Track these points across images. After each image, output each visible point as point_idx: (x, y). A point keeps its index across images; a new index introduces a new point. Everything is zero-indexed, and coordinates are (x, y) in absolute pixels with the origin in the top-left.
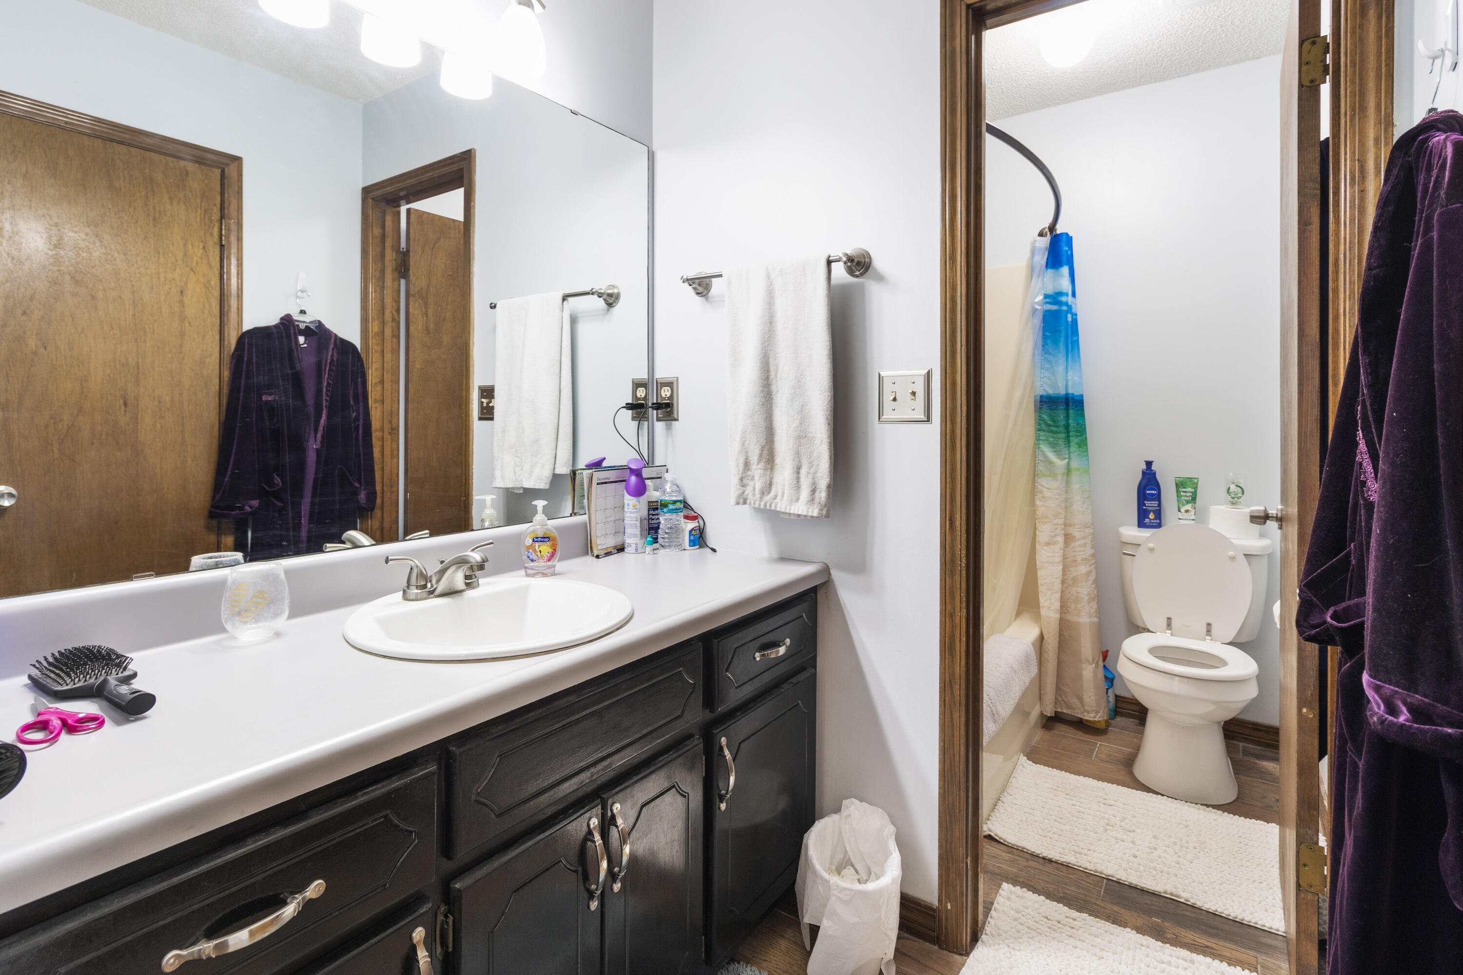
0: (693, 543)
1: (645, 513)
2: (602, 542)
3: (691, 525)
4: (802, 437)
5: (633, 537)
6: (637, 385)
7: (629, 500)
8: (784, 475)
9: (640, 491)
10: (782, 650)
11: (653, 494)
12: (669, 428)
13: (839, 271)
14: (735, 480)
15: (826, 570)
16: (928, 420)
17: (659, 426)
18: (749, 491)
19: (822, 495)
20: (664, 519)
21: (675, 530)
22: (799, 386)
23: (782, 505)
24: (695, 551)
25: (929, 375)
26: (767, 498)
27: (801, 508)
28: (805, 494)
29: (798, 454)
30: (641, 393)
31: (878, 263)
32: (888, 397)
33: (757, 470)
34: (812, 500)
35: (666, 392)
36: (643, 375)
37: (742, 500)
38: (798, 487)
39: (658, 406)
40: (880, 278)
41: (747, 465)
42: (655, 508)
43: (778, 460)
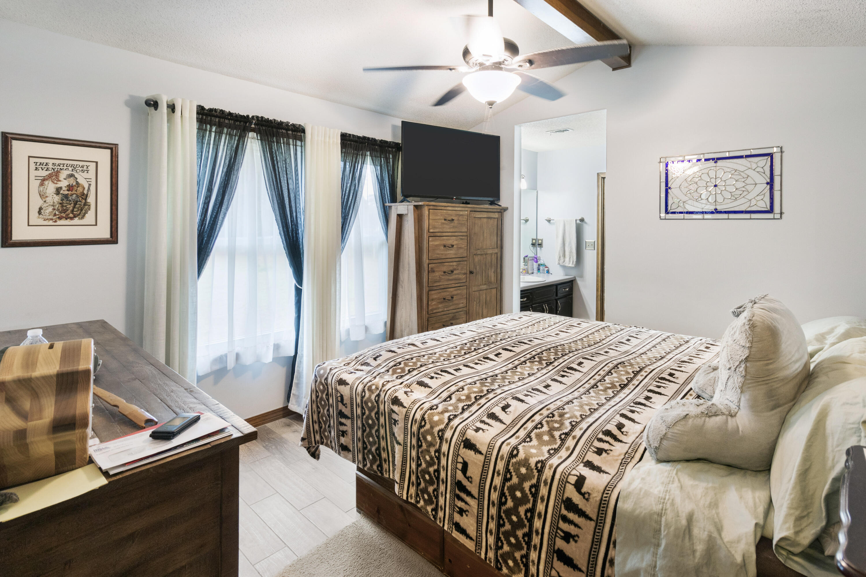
0: (547, 272)
1: (537, 266)
2: (530, 272)
3: (547, 269)
4: (571, 252)
5: (535, 271)
6: (533, 240)
7: (535, 263)
8: (567, 259)
9: (537, 262)
10: (567, 289)
11: (539, 263)
12: (541, 249)
13: (578, 222)
14: (558, 260)
15: (575, 277)
16: (595, 250)
17: (538, 249)
18: (560, 262)
19: (575, 263)
20: (541, 268)
21: (544, 270)
22: (570, 243)
23: (567, 265)
24: (547, 274)
25: (595, 242)
26: (564, 263)
27: (571, 265)
28: (571, 263)
29: (570, 255)
30: (534, 241)
31: (586, 220)
32: (587, 245)
33: (562, 258)
34: (573, 264)
35: (540, 241)
36: (535, 238)
37: (559, 264)
38: (570, 261)
39: (539, 245)
40: (586, 223)
41: (560, 257)
42: (539, 265)
43: (566, 256)
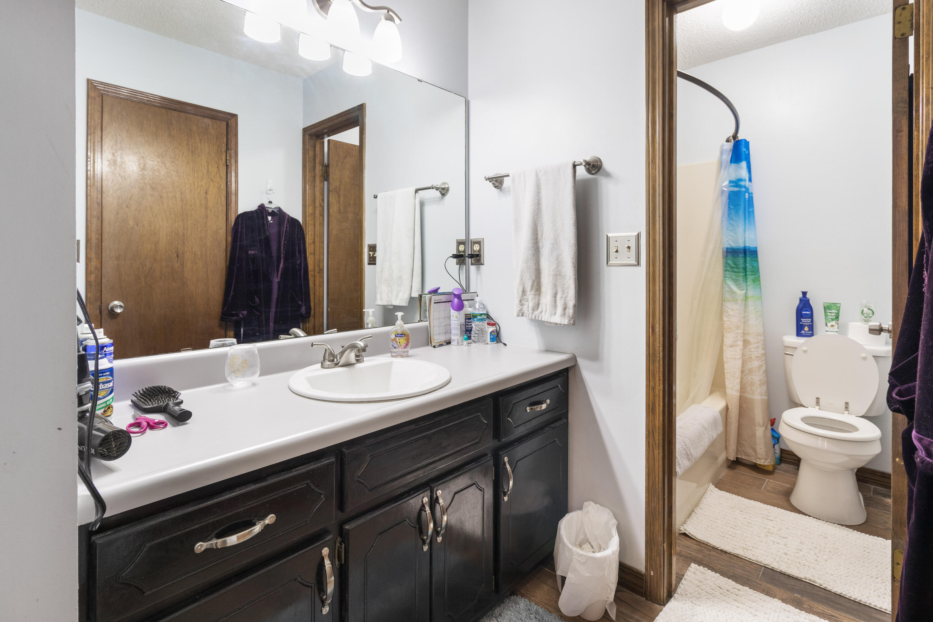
0: (492, 340)
1: (463, 321)
2: (438, 338)
3: (491, 329)
4: (558, 275)
5: (456, 335)
6: (459, 243)
7: (454, 313)
8: (546, 298)
9: (460, 307)
10: (544, 406)
11: (468, 310)
12: (478, 269)
13: (582, 171)
14: (517, 302)
15: (574, 358)
16: (638, 264)
17: (473, 268)
18: (525, 308)
19: (570, 311)
20: (475, 325)
21: (482, 331)
22: (556, 244)
23: (545, 317)
24: (494, 345)
25: (638, 236)
26: (536, 313)
27: (557, 319)
28: (559, 310)
29: (555, 286)
30: (462, 248)
31: (606, 165)
32: (612, 250)
33: (530, 295)
34: (564, 314)
35: (476, 247)
36: (463, 237)
37: (521, 314)
38: (555, 306)
39: (471, 256)
40: (607, 175)
41: (524, 292)
42: (469, 318)
43: (543, 289)
